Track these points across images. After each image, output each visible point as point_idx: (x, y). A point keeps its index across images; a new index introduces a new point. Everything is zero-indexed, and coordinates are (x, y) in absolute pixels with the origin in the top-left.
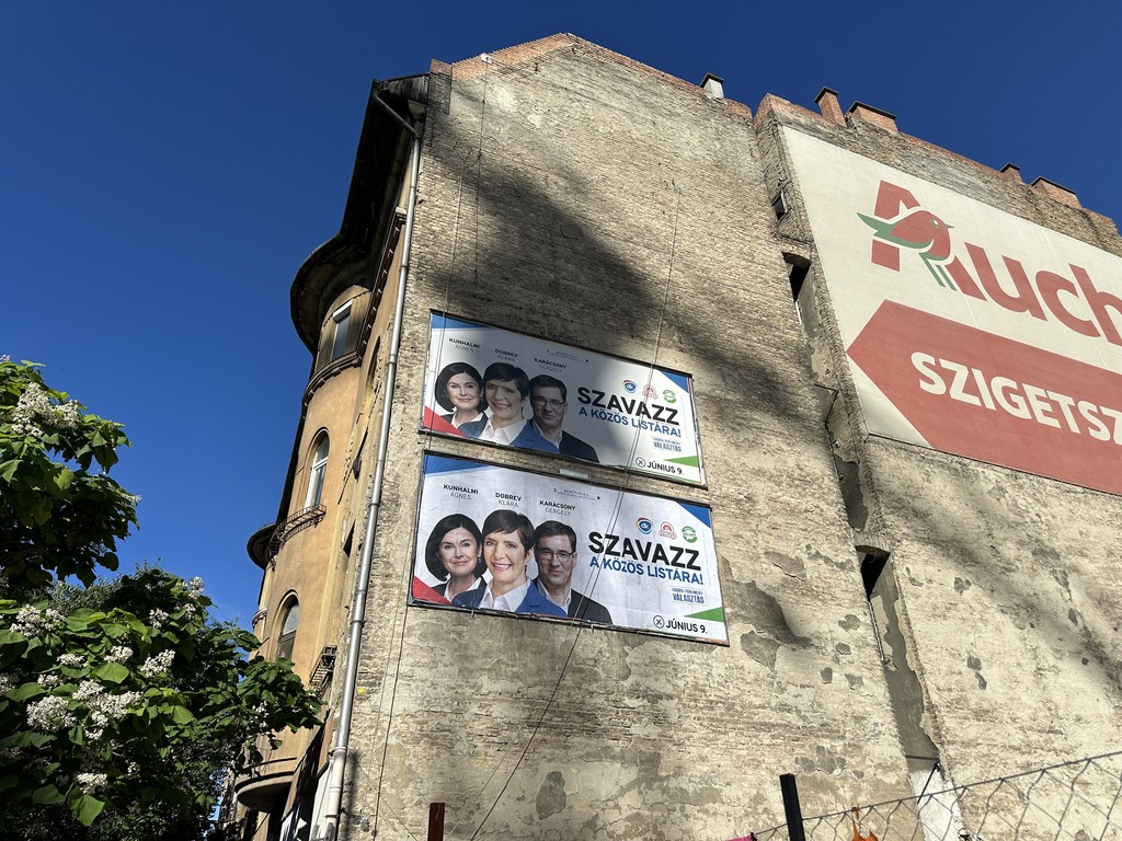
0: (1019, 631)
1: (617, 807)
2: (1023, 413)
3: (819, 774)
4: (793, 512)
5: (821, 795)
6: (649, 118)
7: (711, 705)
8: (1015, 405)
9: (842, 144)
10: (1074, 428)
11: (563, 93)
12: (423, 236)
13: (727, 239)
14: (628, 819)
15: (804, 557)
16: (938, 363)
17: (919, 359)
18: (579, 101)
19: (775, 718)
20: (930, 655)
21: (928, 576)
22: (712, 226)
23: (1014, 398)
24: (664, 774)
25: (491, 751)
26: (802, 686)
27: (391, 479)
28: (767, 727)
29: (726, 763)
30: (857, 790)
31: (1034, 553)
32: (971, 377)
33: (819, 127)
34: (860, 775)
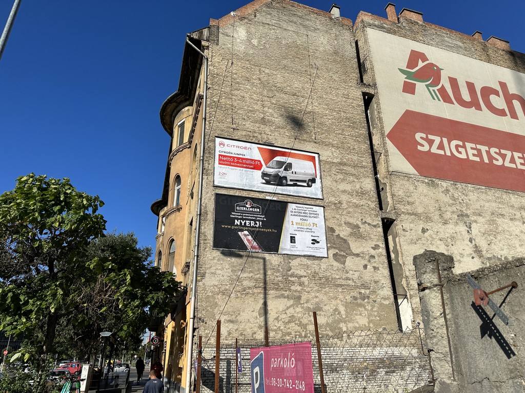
0: (446, 247)
1: (286, 313)
2: (463, 156)
3: (359, 301)
4: (357, 206)
5: (359, 308)
6: (305, 33)
7: (320, 279)
8: (460, 153)
9: (394, 33)
10: (486, 160)
11: (267, 26)
12: (211, 103)
13: (338, 89)
14: (289, 317)
15: (360, 223)
16: (427, 136)
17: (418, 136)
18: (274, 29)
19: (344, 282)
20: (408, 258)
21: (411, 228)
22: (331, 83)
23: (460, 149)
24: (302, 302)
25: (243, 296)
26: (355, 271)
27: (204, 205)
28: (341, 285)
29: (325, 298)
30: (373, 307)
31: (458, 216)
32: (442, 142)
33: (385, 25)
34: (375, 301)
